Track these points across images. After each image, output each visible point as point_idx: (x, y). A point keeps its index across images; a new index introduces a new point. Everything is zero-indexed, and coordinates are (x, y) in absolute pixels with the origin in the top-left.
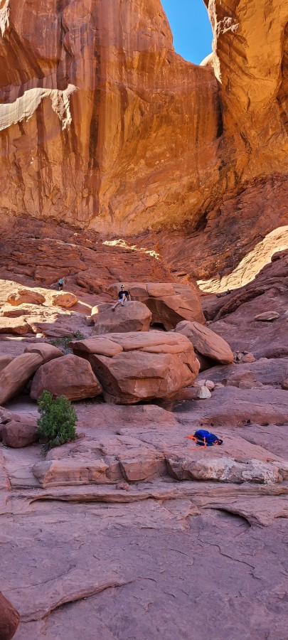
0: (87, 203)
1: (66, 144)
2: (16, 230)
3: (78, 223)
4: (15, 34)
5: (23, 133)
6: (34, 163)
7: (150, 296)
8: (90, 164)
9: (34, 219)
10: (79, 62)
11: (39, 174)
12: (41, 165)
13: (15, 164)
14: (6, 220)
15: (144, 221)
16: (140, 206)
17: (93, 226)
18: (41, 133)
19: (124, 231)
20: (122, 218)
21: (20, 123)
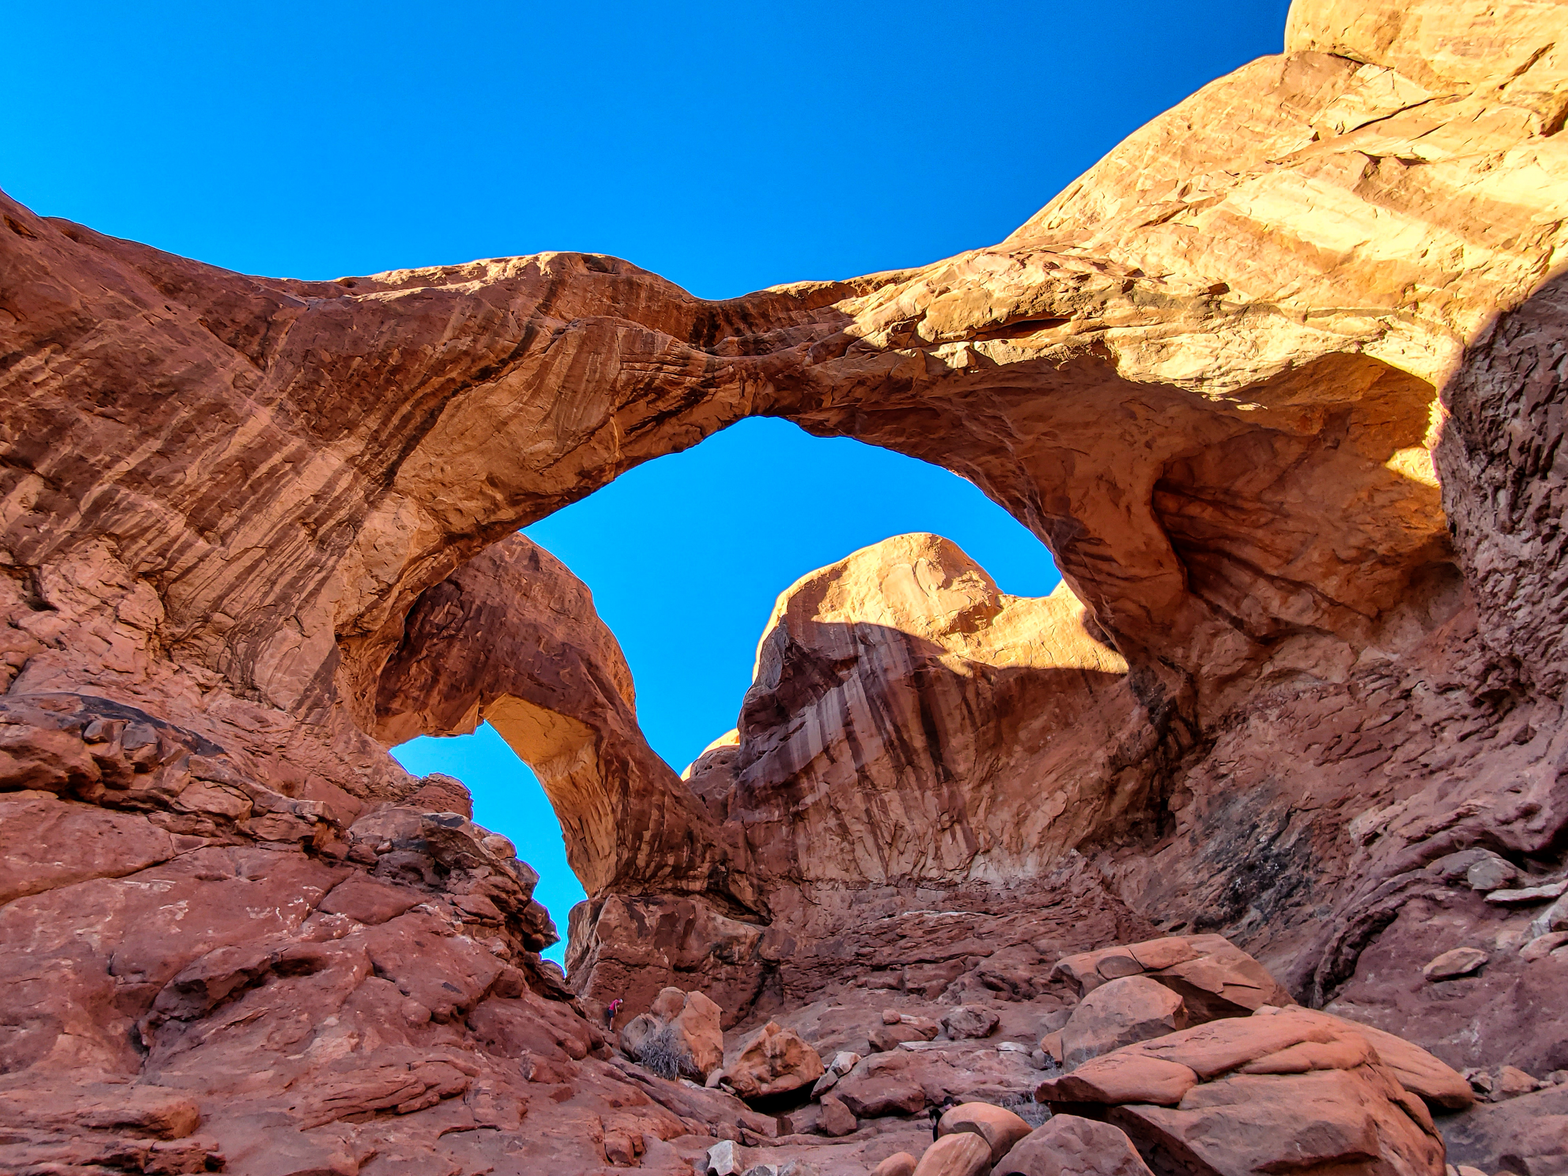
0: (954, 838)
1: (895, 758)
2: (856, 913)
3: (949, 876)
4: (798, 649)
5: (833, 761)
6: (857, 797)
8: (937, 775)
9: (878, 886)
11: (868, 811)
12: (868, 798)
13: (830, 808)
14: (837, 900)
15: (1057, 843)
16: (1040, 819)
17: (977, 873)
18: (857, 754)
19: (1030, 869)
20: (1018, 848)
21: (826, 750)
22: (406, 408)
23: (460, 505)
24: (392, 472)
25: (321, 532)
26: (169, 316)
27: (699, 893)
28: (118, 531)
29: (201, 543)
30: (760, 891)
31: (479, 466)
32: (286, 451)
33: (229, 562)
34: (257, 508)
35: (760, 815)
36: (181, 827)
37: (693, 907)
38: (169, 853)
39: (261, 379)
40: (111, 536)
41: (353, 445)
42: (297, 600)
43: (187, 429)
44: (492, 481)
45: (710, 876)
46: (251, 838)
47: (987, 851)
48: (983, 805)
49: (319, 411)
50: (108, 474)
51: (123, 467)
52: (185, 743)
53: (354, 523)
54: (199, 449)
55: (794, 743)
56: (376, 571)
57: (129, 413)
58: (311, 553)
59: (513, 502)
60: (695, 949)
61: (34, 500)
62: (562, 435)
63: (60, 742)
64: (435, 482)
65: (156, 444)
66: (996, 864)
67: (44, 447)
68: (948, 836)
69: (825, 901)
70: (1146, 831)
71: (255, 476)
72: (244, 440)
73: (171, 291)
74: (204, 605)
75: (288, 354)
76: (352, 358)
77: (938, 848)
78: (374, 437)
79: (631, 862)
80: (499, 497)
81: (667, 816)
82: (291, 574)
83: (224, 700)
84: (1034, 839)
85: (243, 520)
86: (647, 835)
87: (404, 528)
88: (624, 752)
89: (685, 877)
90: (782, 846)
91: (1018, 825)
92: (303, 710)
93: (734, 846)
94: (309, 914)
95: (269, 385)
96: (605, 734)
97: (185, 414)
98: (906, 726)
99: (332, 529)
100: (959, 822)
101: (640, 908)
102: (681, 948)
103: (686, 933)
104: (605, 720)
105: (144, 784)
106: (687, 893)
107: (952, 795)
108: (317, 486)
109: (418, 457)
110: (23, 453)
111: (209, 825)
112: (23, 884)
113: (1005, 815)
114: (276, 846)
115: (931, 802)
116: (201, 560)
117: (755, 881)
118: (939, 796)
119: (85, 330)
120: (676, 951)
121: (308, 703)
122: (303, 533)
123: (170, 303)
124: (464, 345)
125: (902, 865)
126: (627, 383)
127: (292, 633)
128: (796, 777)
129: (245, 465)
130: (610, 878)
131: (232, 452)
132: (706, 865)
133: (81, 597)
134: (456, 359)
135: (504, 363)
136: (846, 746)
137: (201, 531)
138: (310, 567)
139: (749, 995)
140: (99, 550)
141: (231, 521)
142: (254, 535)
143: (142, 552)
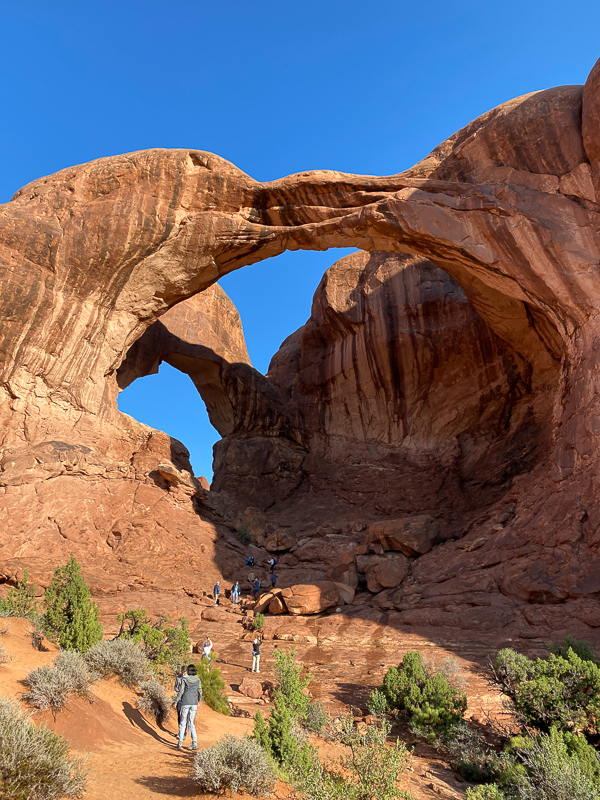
0: (398, 426)
1: (376, 383)
3: (393, 443)
5: (346, 378)
6: (355, 400)
8: (396, 395)
9: (361, 442)
11: (359, 407)
12: (361, 400)
13: (342, 401)
14: (341, 445)
15: (448, 433)
16: (441, 422)
17: (406, 444)
18: (357, 377)
19: (431, 445)
20: (429, 433)
21: (343, 371)
22: (116, 275)
23: (145, 307)
24: (113, 303)
25: (92, 340)
27: (275, 437)
28: (26, 363)
29: (52, 358)
31: (151, 290)
32: (72, 310)
33: (63, 363)
34: (67, 339)
35: (308, 399)
36: (90, 480)
37: (272, 443)
39: (54, 278)
40: (24, 365)
41: (94, 296)
42: (89, 370)
43: (37, 316)
44: (157, 294)
45: (280, 429)
47: (413, 434)
48: (416, 411)
50: (19, 343)
51: (21, 339)
52: (81, 451)
53: (103, 331)
54: (43, 323)
55: (328, 362)
56: (115, 348)
57: (17, 317)
58: (90, 349)
59: (166, 300)
60: (272, 464)
62: (190, 271)
64: (132, 301)
65: (29, 326)
66: (415, 441)
68: (396, 425)
69: (335, 445)
70: (499, 428)
71: (64, 327)
72: (57, 313)
74: (58, 380)
75: (61, 262)
76: (89, 259)
77: (390, 430)
78: (104, 290)
79: (241, 423)
81: (258, 403)
82: (85, 360)
83: (75, 414)
84: (437, 432)
85: (64, 345)
86: (248, 413)
87: (122, 326)
88: (234, 374)
89: (268, 429)
90: (317, 416)
91: (431, 423)
92: (101, 413)
93: (293, 415)
95: (59, 280)
97: (35, 310)
98: (383, 368)
99: (95, 337)
100: (402, 418)
102: (265, 465)
103: (268, 457)
106: (269, 437)
107: (401, 405)
108: (87, 322)
109: (124, 294)
111: (96, 477)
113: (425, 418)
115: (391, 407)
116: (54, 365)
117: (303, 432)
120: (262, 466)
121: (102, 410)
122: (86, 342)
124: (138, 241)
125: (373, 434)
126: (220, 246)
127: (90, 383)
128: (327, 382)
129: (60, 322)
130: (231, 430)
131: (54, 319)
132: (279, 424)
133: (24, 391)
134: (133, 249)
135: (157, 245)
136: (353, 371)
137: (51, 353)
138: (90, 356)
139: (295, 485)
140: (22, 371)
141: (60, 347)
142: (69, 350)
143: (36, 367)
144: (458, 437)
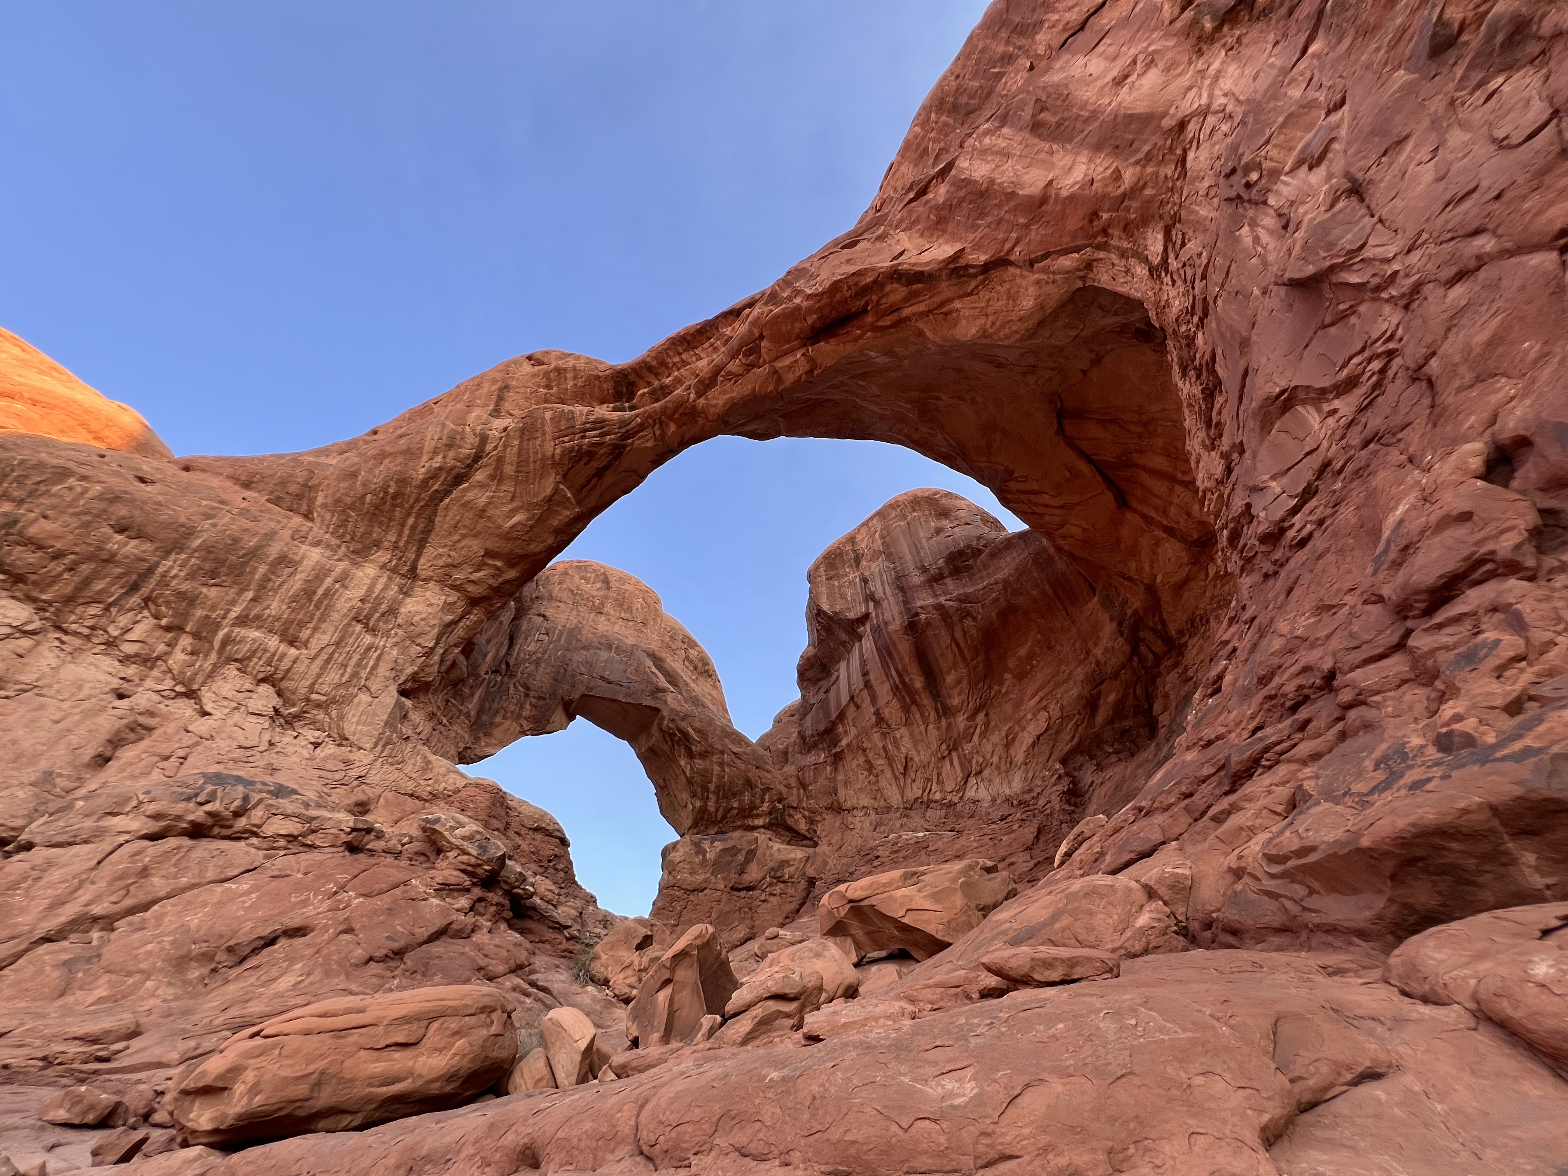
0: (952, 764)
1: (902, 700)
2: (876, 834)
3: (949, 797)
4: (825, 613)
5: (858, 707)
6: (876, 736)
7: (851, 901)
8: (937, 710)
9: (896, 810)
10: (885, 604)
11: (884, 748)
12: (884, 735)
13: (859, 747)
14: (867, 823)
15: (1043, 758)
16: (1027, 738)
17: (970, 793)
18: (874, 699)
19: (1016, 785)
20: (1007, 767)
21: (852, 698)
22: (411, 521)
23: (472, 577)
24: (413, 568)
25: (371, 624)
26: (244, 505)
27: (763, 827)
28: (239, 656)
29: (293, 651)
30: (811, 821)
31: (476, 546)
32: (334, 575)
33: (314, 659)
34: (322, 620)
35: (811, 759)
36: (265, 846)
37: (756, 839)
38: (257, 864)
39: (311, 529)
40: (236, 660)
41: (382, 556)
42: (364, 674)
43: (266, 579)
44: (489, 554)
45: (770, 813)
46: (312, 847)
47: (979, 773)
48: (978, 731)
49: (352, 539)
50: (225, 622)
51: (233, 615)
52: (269, 792)
53: (392, 611)
54: (276, 591)
55: (832, 694)
56: (418, 641)
57: (229, 580)
58: (368, 639)
59: (511, 565)
60: (754, 873)
61: (189, 649)
62: (529, 507)
63: (179, 808)
64: (448, 566)
65: (250, 595)
66: (987, 784)
67: (186, 616)
68: (947, 762)
69: (858, 825)
70: (1138, 736)
71: (316, 598)
72: (303, 576)
73: (247, 485)
74: (304, 691)
75: (324, 505)
76: (364, 496)
77: (939, 775)
78: (396, 547)
80: (499, 564)
81: (727, 770)
82: (356, 657)
83: (330, 749)
84: (1021, 757)
85: (315, 629)
86: (712, 787)
87: (431, 605)
88: (683, 724)
89: (751, 815)
90: (826, 783)
91: (1008, 746)
92: (379, 748)
93: (788, 786)
94: (335, 893)
95: (317, 531)
96: (665, 713)
97: (262, 569)
98: (905, 670)
99: (379, 620)
100: (955, 749)
101: (706, 845)
102: (742, 873)
103: (748, 861)
104: (665, 702)
105: (242, 823)
106: (754, 828)
107: (949, 726)
108: (362, 592)
109: (429, 552)
110: (176, 621)
111: (282, 842)
112: (162, 894)
113: (996, 738)
114: (328, 850)
115: (933, 733)
116: (294, 662)
117: (806, 814)
118: (938, 728)
119: (191, 534)
120: (734, 876)
121: (382, 743)
122: (359, 627)
123: (247, 494)
124: (437, 462)
125: (914, 791)
126: (563, 455)
127: (364, 697)
128: (834, 724)
129: (308, 592)
130: (688, 823)
131: (297, 586)
132: (766, 805)
133: (225, 703)
134: (434, 475)
135: (470, 467)
136: (865, 693)
137: (291, 643)
138: (368, 649)
139: (794, 906)
140: (231, 671)
141: (308, 632)
142: (324, 637)
143: (257, 665)
144: (1064, 762)
